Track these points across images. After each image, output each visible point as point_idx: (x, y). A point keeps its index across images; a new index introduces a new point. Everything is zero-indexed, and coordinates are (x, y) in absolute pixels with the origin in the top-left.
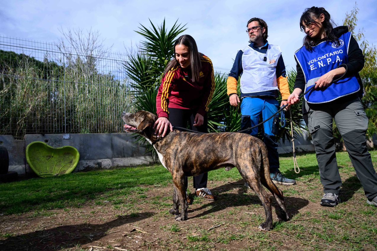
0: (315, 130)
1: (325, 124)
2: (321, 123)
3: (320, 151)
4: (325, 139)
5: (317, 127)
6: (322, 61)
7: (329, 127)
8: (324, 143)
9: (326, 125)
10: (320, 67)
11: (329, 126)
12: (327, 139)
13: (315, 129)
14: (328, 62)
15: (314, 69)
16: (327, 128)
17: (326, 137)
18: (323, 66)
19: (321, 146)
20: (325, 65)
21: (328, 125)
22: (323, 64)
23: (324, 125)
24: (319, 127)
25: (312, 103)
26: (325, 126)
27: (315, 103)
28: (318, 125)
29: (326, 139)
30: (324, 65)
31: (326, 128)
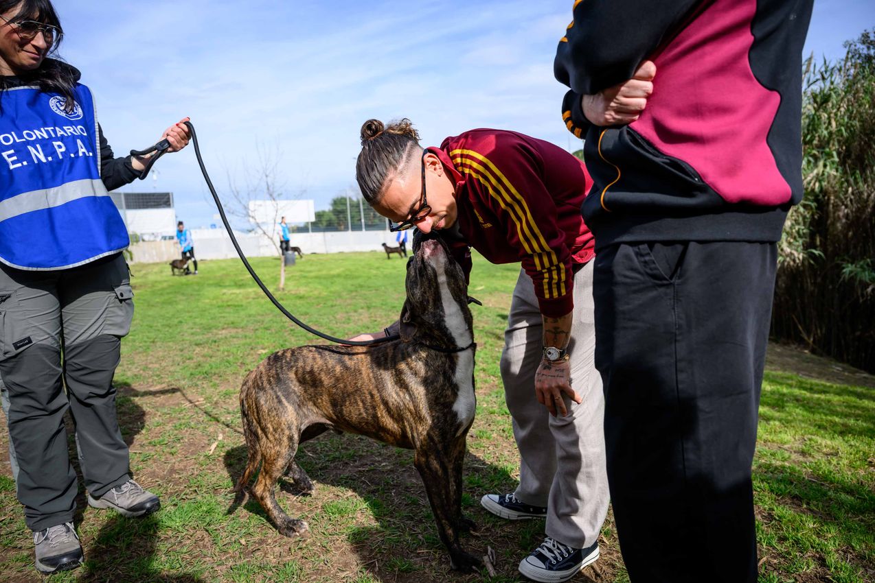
0: (14, 352)
1: (45, 332)
2: (33, 329)
3: (26, 409)
4: (46, 374)
5: (21, 341)
6: (38, 146)
7: (55, 339)
8: (44, 386)
9: (49, 334)
10: (36, 162)
11: (56, 336)
12: (52, 375)
13: (17, 348)
14: (59, 151)
15: (19, 165)
16: (49, 342)
17: (50, 367)
18: (44, 160)
19: (32, 395)
20: (50, 159)
21: (53, 334)
22: (46, 156)
23: (42, 334)
24: (30, 341)
25: (25, 268)
26: (47, 336)
27: (35, 269)
28: (26, 336)
29: (50, 375)
30: (47, 159)
31: (49, 344)
